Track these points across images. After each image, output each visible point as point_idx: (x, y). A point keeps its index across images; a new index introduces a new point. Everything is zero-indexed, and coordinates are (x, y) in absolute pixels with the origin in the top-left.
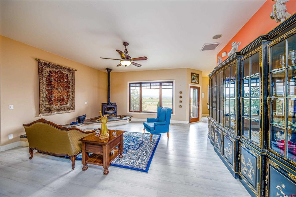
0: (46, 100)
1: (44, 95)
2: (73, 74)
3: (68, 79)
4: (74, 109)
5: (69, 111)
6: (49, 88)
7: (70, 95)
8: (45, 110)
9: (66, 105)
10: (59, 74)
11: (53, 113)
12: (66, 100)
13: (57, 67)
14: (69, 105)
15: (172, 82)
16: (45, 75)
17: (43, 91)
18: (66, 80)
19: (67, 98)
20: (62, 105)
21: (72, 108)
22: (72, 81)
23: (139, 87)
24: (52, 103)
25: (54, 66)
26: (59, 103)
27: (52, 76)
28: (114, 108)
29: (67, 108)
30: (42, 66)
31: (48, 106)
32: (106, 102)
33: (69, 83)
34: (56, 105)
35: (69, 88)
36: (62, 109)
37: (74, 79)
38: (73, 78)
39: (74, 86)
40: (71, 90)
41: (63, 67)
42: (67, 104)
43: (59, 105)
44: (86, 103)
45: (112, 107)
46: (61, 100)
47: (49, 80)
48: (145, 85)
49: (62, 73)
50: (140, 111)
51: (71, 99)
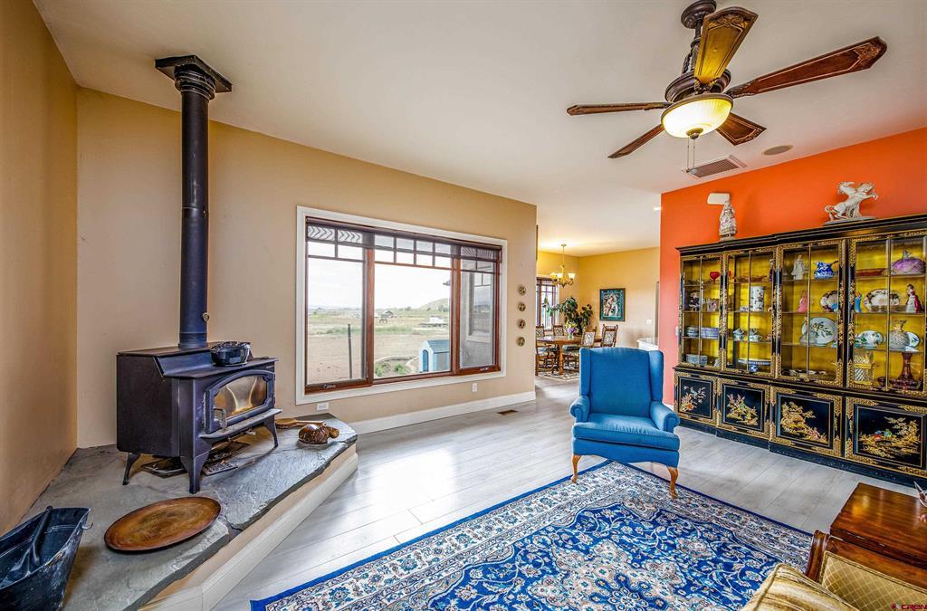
15: (498, 249)
23: (360, 250)
48: (388, 241)
50: (368, 381)
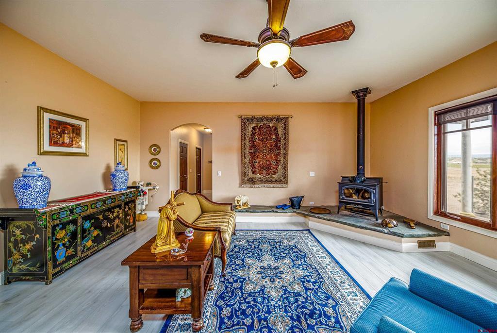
0: (250, 167)
1: (247, 160)
2: (285, 125)
3: (277, 134)
4: (287, 183)
5: (279, 185)
6: (252, 151)
7: (281, 159)
8: (248, 180)
9: (274, 176)
10: (265, 128)
11: (256, 186)
12: (274, 168)
13: (260, 119)
14: (278, 176)
16: (248, 133)
17: (246, 155)
18: (274, 137)
19: (275, 165)
20: (269, 175)
21: (284, 181)
22: (284, 137)
24: (256, 171)
25: (257, 120)
26: (264, 171)
27: (255, 133)
28: (366, 191)
29: (276, 180)
30: (245, 123)
31: (251, 175)
32: (352, 173)
33: (280, 141)
34: (260, 175)
35: (279, 149)
36: (268, 181)
37: (288, 132)
38: (286, 130)
39: (288, 144)
40: (282, 151)
41: (270, 117)
42: (275, 173)
43: (264, 175)
44: (312, 174)
45: (362, 190)
46: (268, 168)
47: (252, 140)
49: (270, 127)
51: (282, 165)
